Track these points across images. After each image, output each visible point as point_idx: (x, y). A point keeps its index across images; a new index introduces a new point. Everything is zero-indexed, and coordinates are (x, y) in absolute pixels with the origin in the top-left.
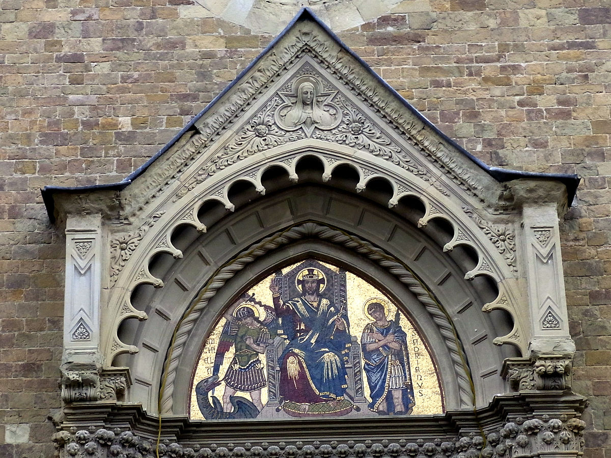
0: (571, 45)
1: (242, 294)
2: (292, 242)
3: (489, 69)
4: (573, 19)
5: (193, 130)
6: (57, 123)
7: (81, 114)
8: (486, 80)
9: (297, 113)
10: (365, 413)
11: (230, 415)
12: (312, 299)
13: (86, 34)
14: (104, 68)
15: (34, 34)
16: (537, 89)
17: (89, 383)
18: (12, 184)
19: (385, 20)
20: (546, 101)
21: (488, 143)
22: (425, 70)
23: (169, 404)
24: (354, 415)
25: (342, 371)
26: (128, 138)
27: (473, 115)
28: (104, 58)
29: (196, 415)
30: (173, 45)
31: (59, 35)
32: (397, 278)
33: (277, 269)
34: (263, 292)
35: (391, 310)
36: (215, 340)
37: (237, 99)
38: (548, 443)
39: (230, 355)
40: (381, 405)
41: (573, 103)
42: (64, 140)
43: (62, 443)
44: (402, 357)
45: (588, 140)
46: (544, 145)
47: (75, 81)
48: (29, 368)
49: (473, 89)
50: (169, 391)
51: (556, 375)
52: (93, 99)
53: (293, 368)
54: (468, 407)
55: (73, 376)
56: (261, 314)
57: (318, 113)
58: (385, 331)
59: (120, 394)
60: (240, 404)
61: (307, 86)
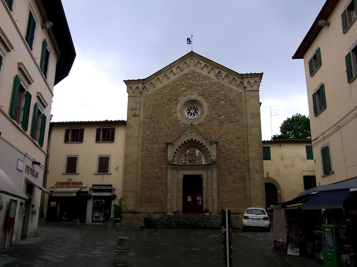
0: (219, 126)
1: (186, 151)
2: (191, 146)
3: (211, 128)
4: (220, 123)
5: (180, 136)
6: (167, 134)
7: (170, 133)
8: (211, 129)
9: (191, 134)
10: (197, 164)
11: (184, 164)
12: (193, 152)
13: (170, 124)
14: (172, 128)
15: (165, 125)
16: (215, 130)
17: (170, 162)
18: (163, 141)
19: (200, 123)
20: (216, 132)
21: (210, 136)
22: (204, 128)
23: (178, 163)
24: (196, 164)
25: (195, 159)
26: (174, 136)
27: (209, 133)
28: (172, 127)
29: (181, 164)
30: (179, 126)
31: (167, 125)
32: (200, 149)
33: (189, 149)
34: (188, 151)
35: (200, 153)
36: (183, 156)
37: (185, 133)
38: (214, 168)
39: (184, 158)
40: (199, 163)
41: (219, 132)
42: (168, 136)
43: (168, 167)
44: (201, 158)
45: (220, 136)
46: (216, 137)
47: (169, 130)
48: (165, 160)
49: (209, 130)
50: (178, 162)
51: (214, 162)
52: (171, 132)
53: (190, 159)
54: (207, 164)
55: (169, 161)
56: (188, 154)
57: (193, 134)
58: (200, 155)
59: (173, 163)
60: (185, 163)
61: (192, 131)
